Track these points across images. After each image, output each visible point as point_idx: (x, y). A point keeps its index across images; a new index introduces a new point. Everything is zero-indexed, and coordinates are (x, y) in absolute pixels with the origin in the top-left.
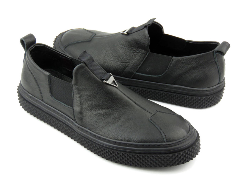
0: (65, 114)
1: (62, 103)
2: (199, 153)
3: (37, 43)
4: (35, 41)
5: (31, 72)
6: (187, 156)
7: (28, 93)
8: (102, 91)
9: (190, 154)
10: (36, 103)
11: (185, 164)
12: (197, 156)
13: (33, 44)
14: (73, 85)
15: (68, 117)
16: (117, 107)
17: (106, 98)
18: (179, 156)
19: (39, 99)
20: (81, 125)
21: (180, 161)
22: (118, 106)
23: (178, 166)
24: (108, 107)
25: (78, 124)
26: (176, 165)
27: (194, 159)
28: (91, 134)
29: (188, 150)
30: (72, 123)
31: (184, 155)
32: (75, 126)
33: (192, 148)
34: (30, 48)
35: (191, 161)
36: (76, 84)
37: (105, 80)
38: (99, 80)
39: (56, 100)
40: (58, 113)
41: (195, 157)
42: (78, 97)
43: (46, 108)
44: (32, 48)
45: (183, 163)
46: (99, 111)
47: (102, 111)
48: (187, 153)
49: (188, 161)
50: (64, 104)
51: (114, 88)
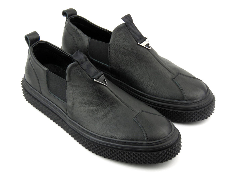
0: (59, 108)
1: (57, 97)
2: (180, 151)
3: (40, 40)
4: (39, 38)
5: (32, 66)
6: (170, 154)
7: (29, 85)
8: (93, 89)
9: (173, 152)
10: (35, 95)
11: (169, 161)
12: (179, 153)
13: (37, 41)
14: (67, 82)
15: (62, 111)
16: (105, 105)
17: (95, 96)
18: (163, 154)
19: (39, 92)
20: (71, 119)
21: (164, 159)
22: (106, 103)
23: (161, 163)
24: (97, 105)
25: (69, 117)
26: (160, 163)
27: (177, 156)
28: (80, 128)
29: (171, 148)
30: (65, 116)
31: (168, 153)
32: (67, 119)
33: (175, 147)
34: (33, 45)
35: (173, 159)
36: (69, 81)
37: (96, 79)
38: (90, 78)
39: (52, 94)
40: (54, 106)
41: (178, 154)
42: (71, 93)
43: (44, 101)
44: (35, 45)
45: (167, 161)
46: (88, 107)
47: (91, 107)
48: (170, 151)
49: (171, 159)
50: (58, 98)
51: (104, 86)
